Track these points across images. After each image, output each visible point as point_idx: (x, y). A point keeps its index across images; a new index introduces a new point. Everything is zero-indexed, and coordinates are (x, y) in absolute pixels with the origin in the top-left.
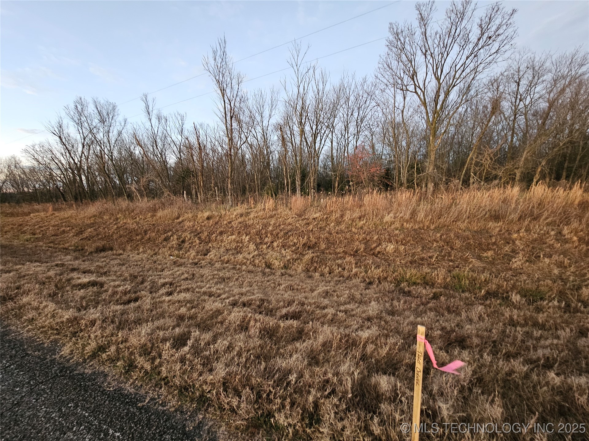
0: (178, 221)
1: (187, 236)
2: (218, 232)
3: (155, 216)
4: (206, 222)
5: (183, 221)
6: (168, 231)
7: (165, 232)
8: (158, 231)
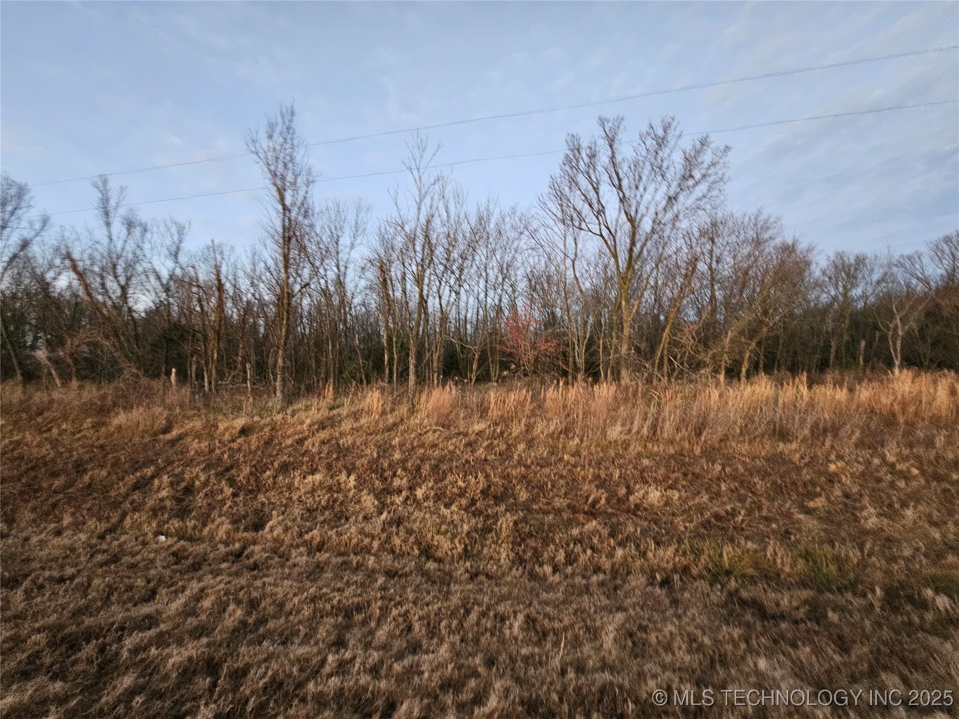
0: (168, 437)
1: (197, 477)
2: (276, 464)
3: (104, 424)
4: (239, 441)
5: (180, 437)
6: (145, 465)
7: (136, 466)
8: (116, 463)
